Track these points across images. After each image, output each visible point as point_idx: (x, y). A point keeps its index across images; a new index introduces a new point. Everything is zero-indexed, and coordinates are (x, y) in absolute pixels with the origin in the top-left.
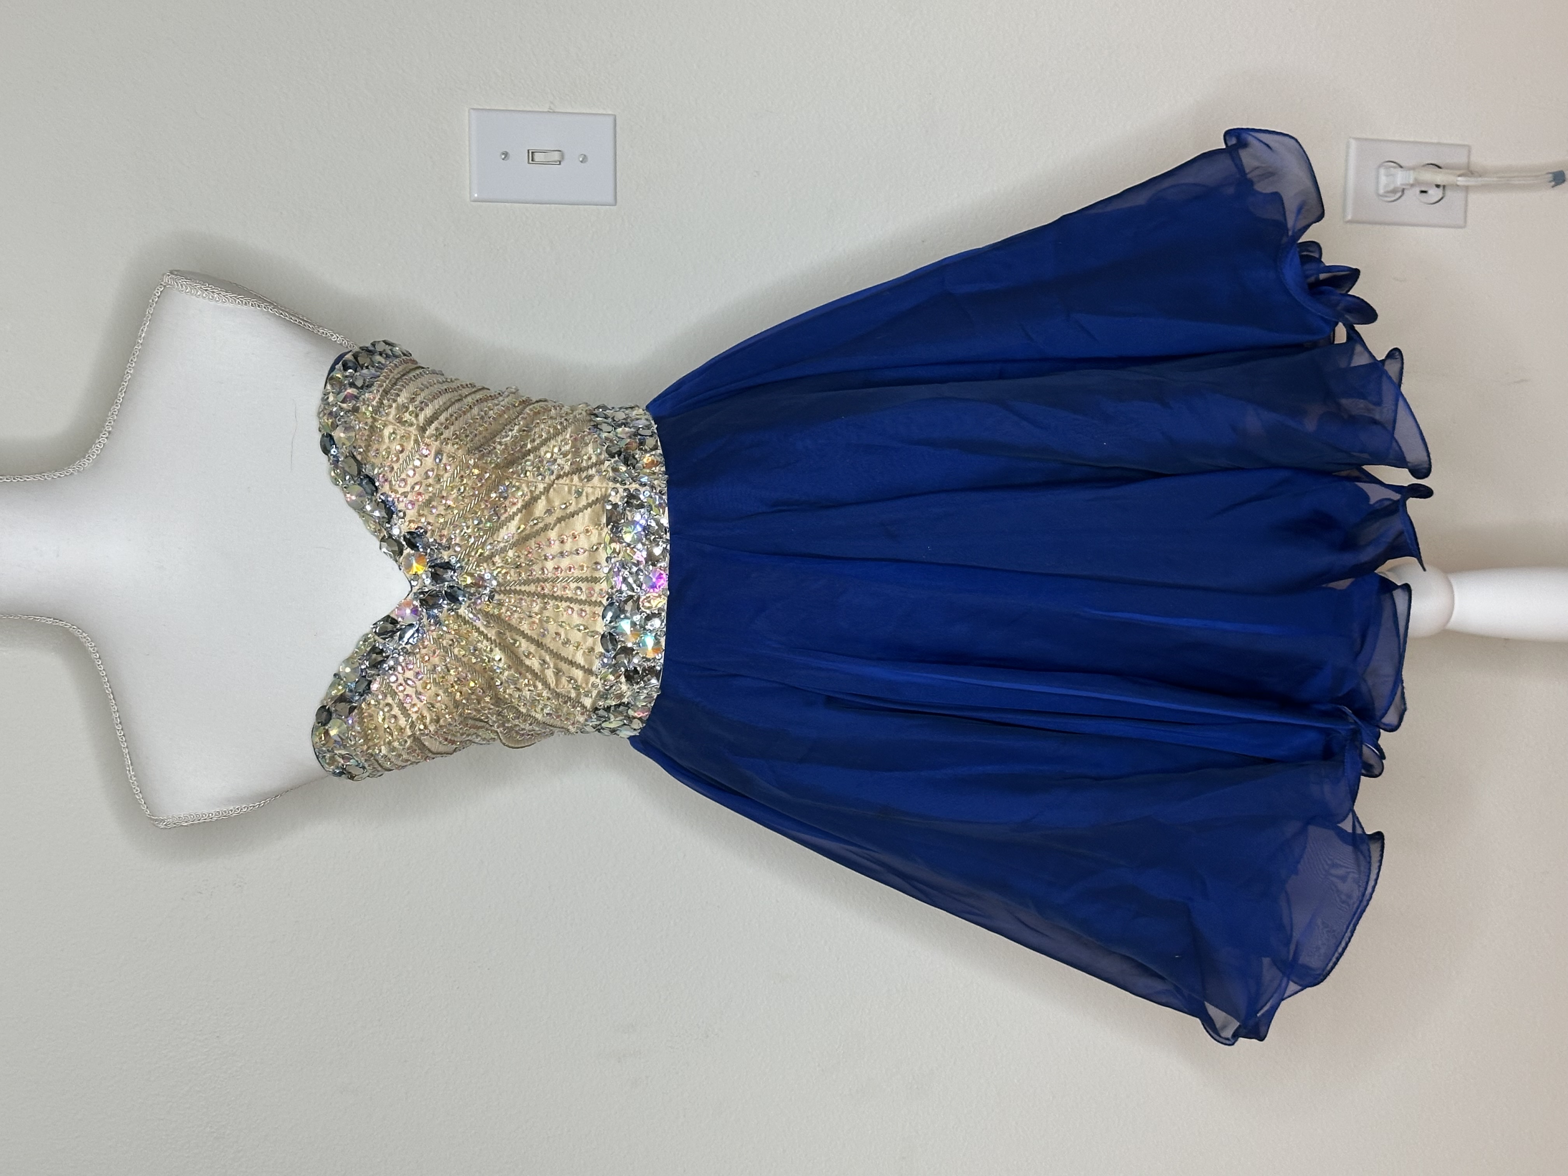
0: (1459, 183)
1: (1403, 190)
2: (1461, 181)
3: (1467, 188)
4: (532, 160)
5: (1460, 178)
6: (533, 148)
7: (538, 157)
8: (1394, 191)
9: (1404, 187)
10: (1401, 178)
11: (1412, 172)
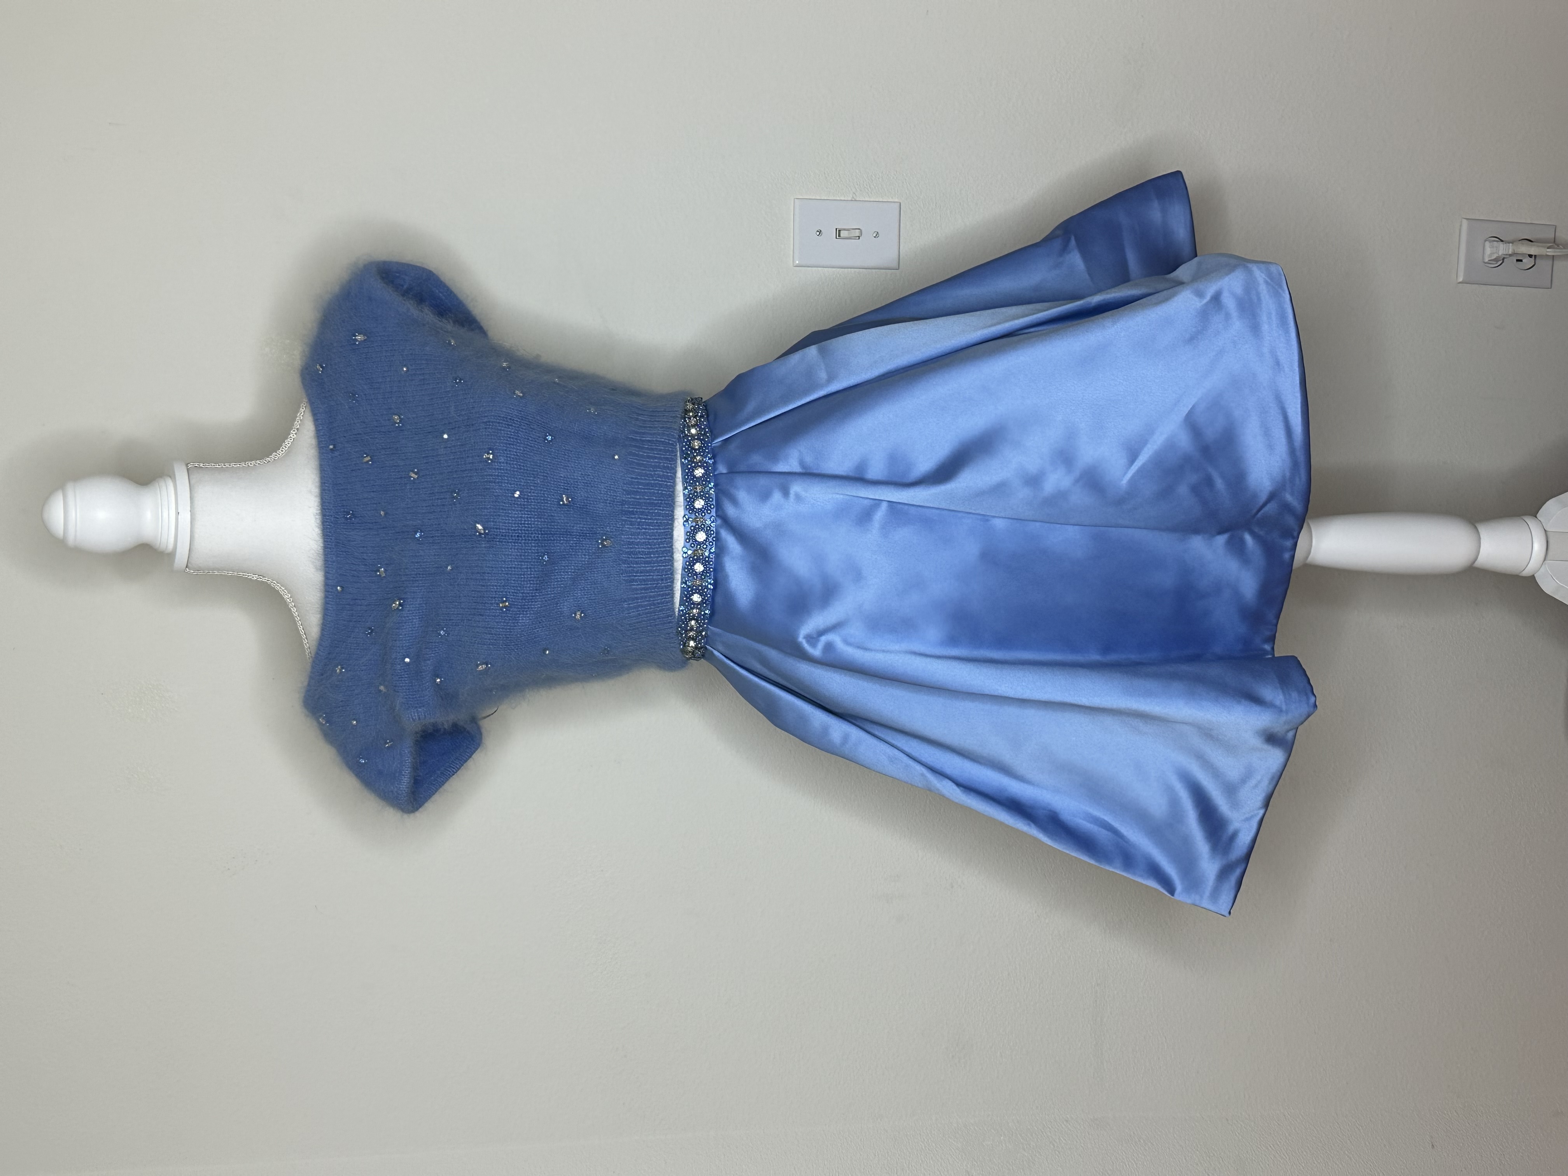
0: (1548, 254)
2: (1550, 252)
3: (1553, 258)
4: (839, 236)
5: (1548, 250)
6: (839, 227)
7: (843, 234)
8: (1496, 260)
9: (1504, 257)
10: (1503, 249)
11: (1511, 244)
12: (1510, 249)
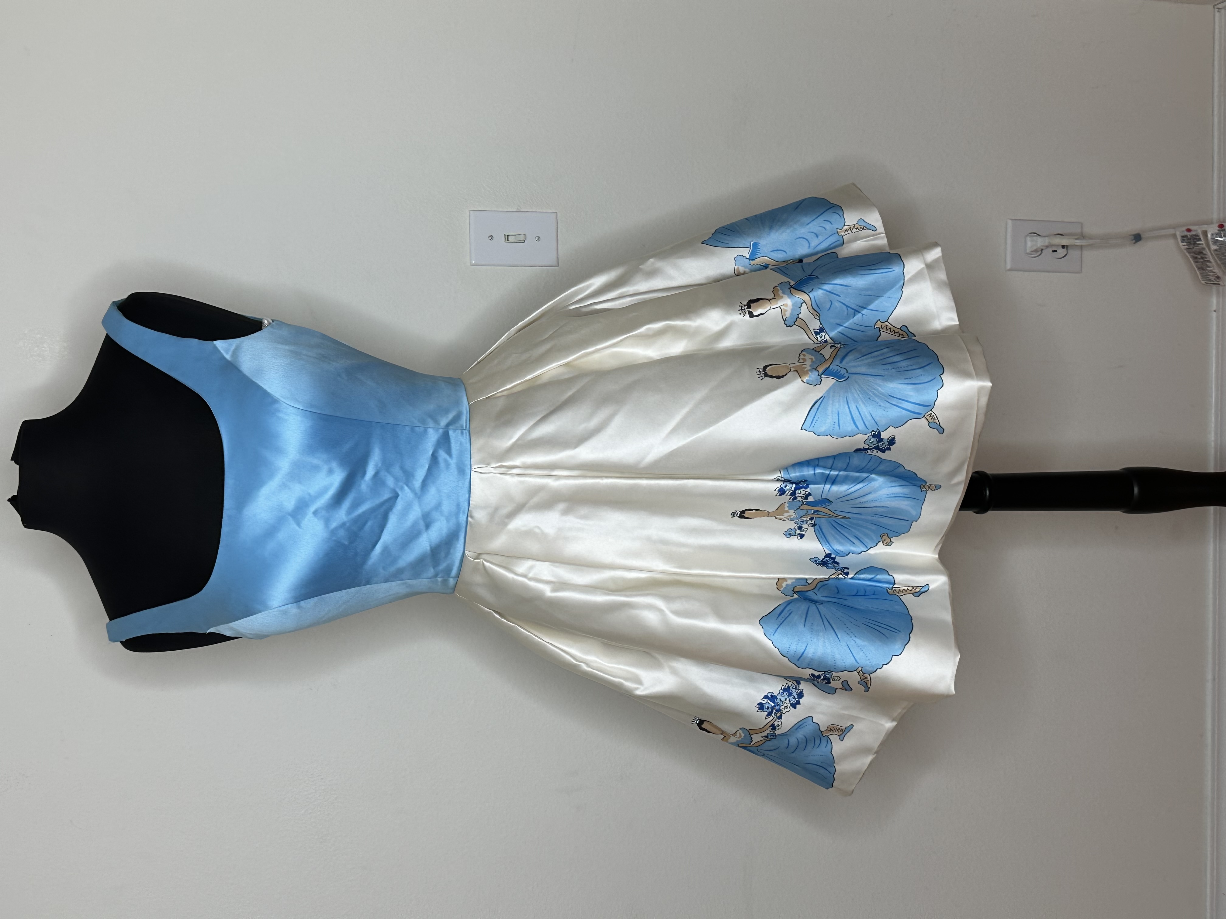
0: (1076, 244)
1: (1042, 250)
2: (1078, 242)
3: (1081, 247)
4: (508, 240)
5: (1076, 241)
6: (508, 233)
7: (511, 238)
8: (1036, 251)
9: (1042, 248)
10: (1040, 242)
11: (1047, 238)
12: (1046, 241)
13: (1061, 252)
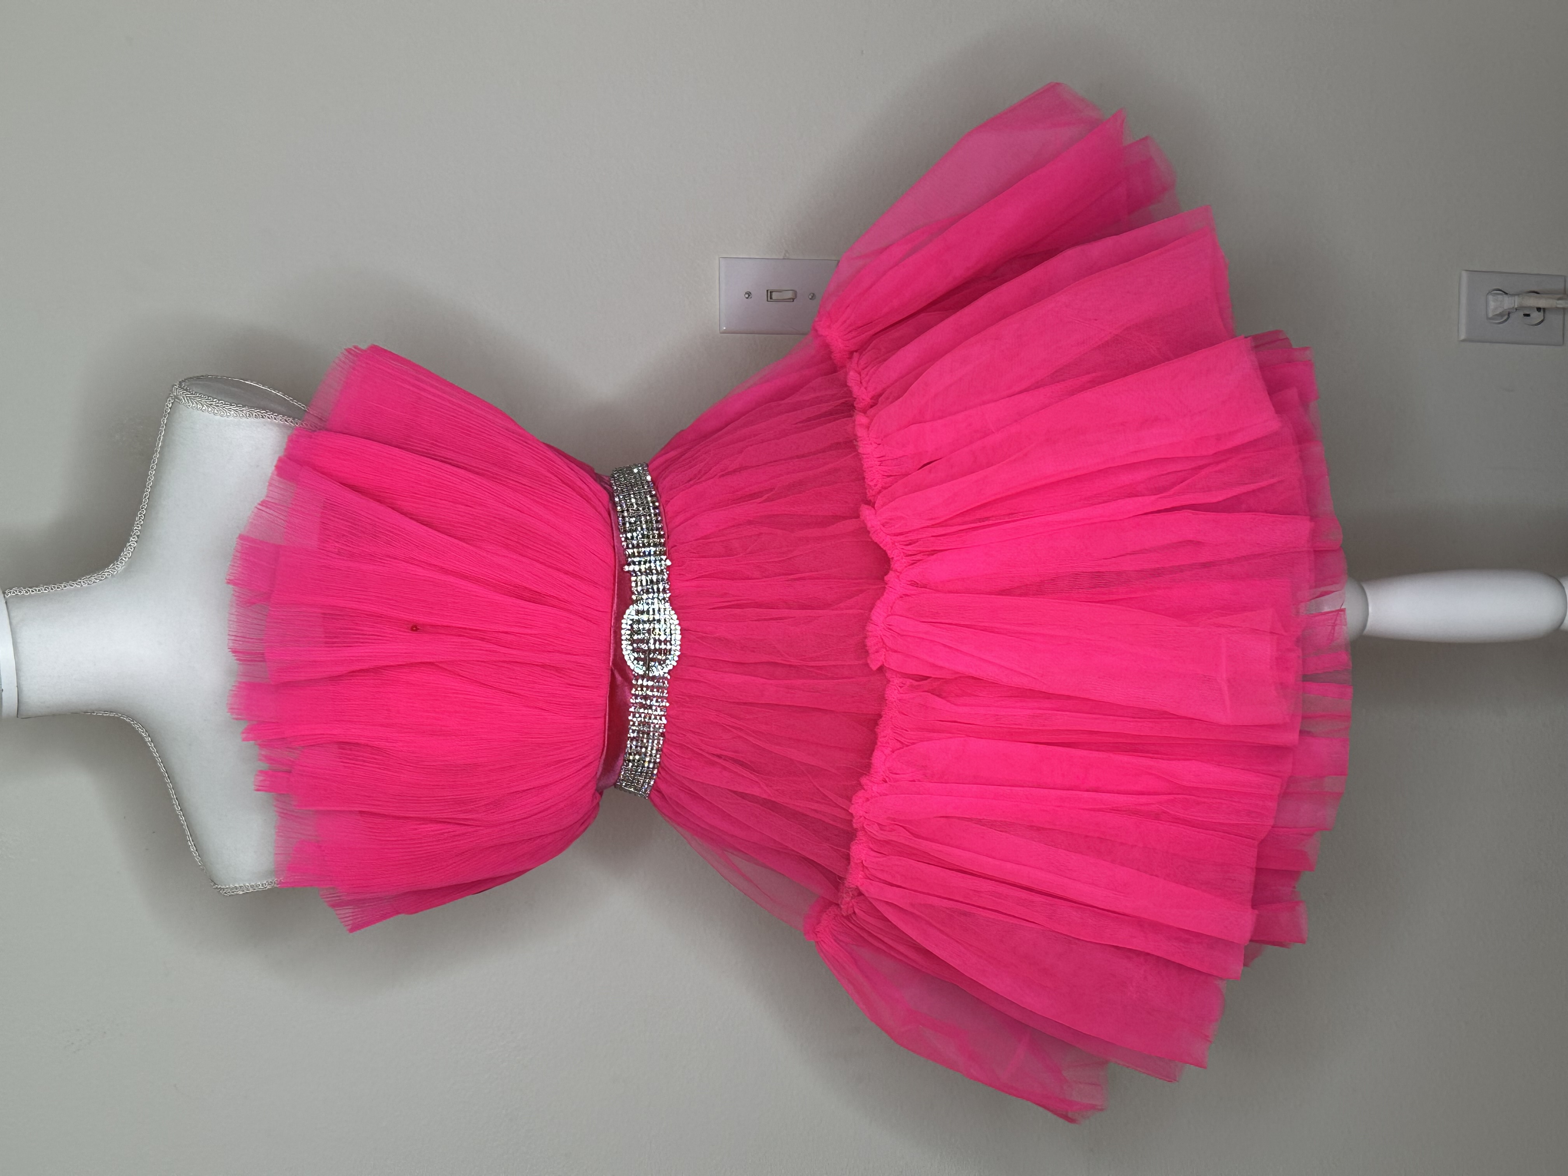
0: (1558, 306)
1: (1509, 314)
3: (1564, 310)
4: (771, 298)
6: (771, 288)
7: (775, 296)
8: (1501, 315)
9: (1510, 311)
10: (1508, 303)
12: (1516, 302)
13: (1536, 316)
